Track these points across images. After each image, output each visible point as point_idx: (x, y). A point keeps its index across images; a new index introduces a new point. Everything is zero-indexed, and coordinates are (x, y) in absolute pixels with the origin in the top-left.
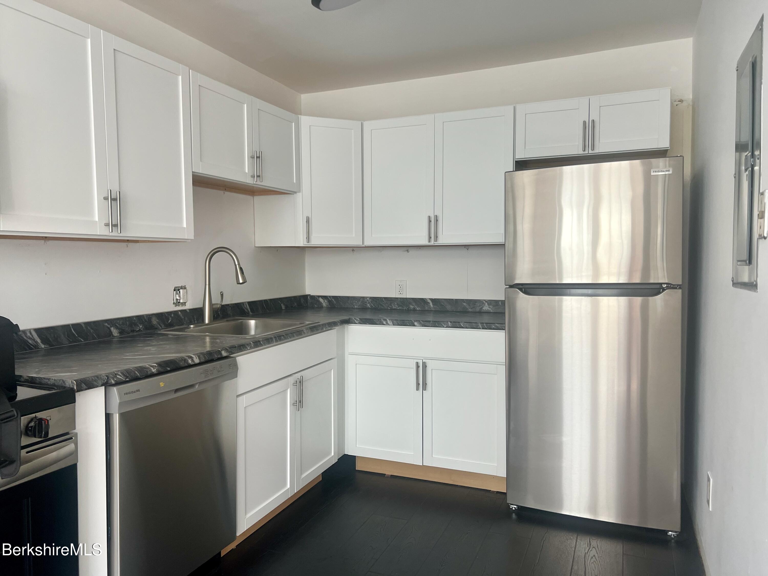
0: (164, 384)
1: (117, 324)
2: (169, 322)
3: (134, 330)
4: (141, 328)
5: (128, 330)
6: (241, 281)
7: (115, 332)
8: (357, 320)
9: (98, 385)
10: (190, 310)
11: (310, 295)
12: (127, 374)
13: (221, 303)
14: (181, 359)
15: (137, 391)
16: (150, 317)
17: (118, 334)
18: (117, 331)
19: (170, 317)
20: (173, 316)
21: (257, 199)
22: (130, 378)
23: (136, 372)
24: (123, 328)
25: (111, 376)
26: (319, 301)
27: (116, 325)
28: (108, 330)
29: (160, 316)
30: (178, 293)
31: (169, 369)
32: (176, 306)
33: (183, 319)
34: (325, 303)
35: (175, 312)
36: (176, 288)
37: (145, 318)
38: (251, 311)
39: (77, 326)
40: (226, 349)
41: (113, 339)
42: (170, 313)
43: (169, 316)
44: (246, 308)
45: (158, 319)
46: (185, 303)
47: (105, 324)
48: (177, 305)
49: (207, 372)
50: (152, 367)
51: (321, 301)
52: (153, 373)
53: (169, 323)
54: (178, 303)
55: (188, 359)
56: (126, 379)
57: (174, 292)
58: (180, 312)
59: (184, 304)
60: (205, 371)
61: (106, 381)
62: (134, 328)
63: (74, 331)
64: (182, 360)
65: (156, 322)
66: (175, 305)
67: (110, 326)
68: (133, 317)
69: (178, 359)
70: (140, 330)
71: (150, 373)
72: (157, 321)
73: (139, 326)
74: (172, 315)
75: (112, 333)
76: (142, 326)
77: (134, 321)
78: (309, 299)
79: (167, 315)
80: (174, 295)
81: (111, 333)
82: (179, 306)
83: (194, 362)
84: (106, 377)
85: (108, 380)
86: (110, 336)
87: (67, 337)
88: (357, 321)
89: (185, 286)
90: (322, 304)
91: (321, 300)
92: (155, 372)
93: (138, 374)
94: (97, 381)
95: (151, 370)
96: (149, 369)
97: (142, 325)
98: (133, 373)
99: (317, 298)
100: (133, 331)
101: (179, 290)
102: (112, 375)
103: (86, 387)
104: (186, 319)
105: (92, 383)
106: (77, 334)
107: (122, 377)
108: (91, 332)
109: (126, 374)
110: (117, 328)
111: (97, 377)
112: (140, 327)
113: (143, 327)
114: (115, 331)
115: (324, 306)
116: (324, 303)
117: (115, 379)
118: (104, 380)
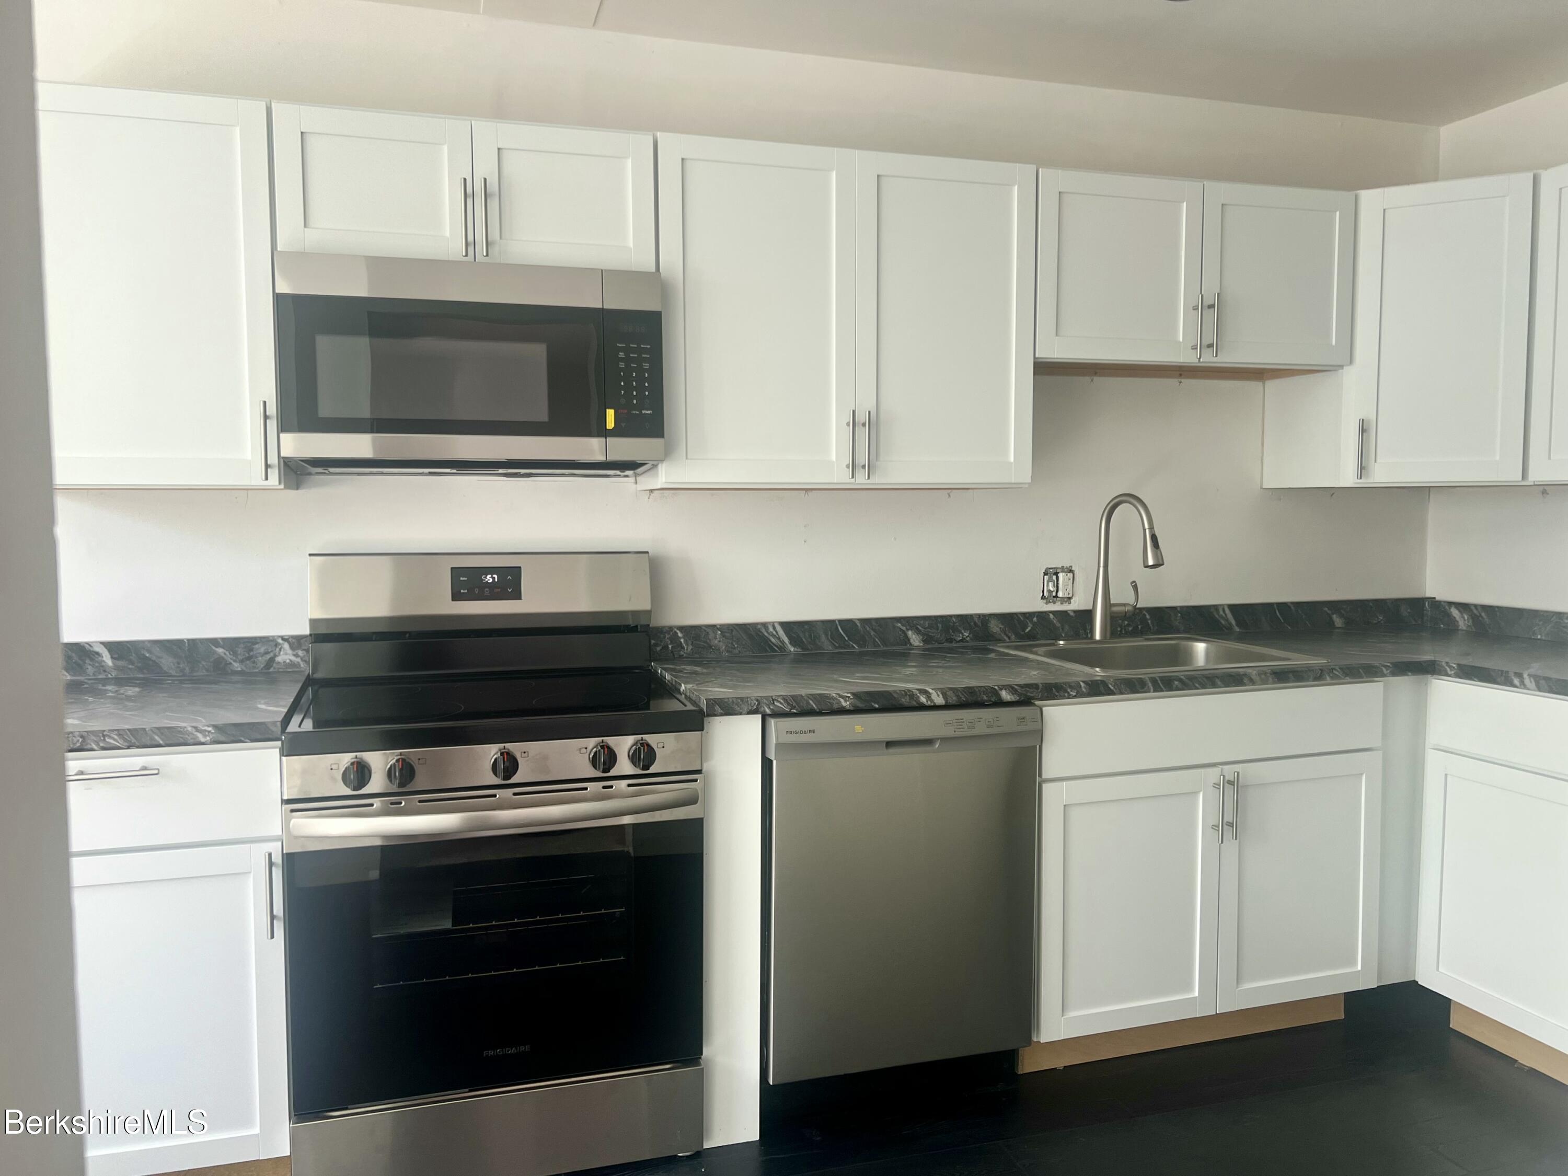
0: (862, 729)
1: (918, 626)
2: (1027, 630)
3: (951, 639)
4: (967, 637)
5: (941, 639)
6: (1151, 562)
7: (915, 640)
8: (1450, 667)
9: (741, 711)
10: (1075, 612)
11: (1434, 598)
12: (793, 702)
13: (1135, 604)
14: (903, 692)
15: (810, 731)
16: (985, 619)
17: (920, 642)
18: (919, 637)
19: (1029, 623)
20: (1036, 621)
21: (1272, 385)
22: (799, 710)
23: (811, 702)
24: (930, 634)
25: (765, 701)
26: (1449, 615)
27: (917, 628)
28: (903, 635)
29: (1009, 619)
30: (1052, 579)
31: (877, 706)
32: (1047, 603)
33: (1059, 627)
34: (1465, 620)
35: (1042, 615)
36: (1048, 570)
37: (976, 620)
38: (1237, 625)
39: (847, 624)
40: (1013, 688)
41: (911, 650)
42: (1028, 616)
43: (1028, 621)
44: (1221, 616)
45: (1002, 624)
46: (1070, 598)
47: (897, 625)
48: (1050, 602)
49: (960, 724)
50: (842, 698)
51: (1455, 615)
52: (844, 707)
53: (1027, 632)
54: (1052, 597)
55: (919, 694)
56: (791, 709)
57: (1045, 577)
58: (1053, 614)
59: (1065, 600)
60: (957, 721)
61: (755, 707)
62: (953, 636)
63: (842, 630)
64: (906, 694)
65: (998, 629)
66: (1045, 601)
67: (907, 628)
68: (951, 616)
69: (898, 691)
70: (963, 640)
71: (838, 707)
72: (1000, 628)
73: (962, 634)
74: (1035, 619)
75: (909, 640)
76: (970, 634)
77: (952, 624)
78: (1427, 607)
79: (1022, 618)
80: (1044, 583)
81: (907, 641)
82: (1054, 604)
83: (931, 702)
84: (755, 702)
85: (759, 707)
86: (906, 645)
87: (830, 638)
88: (1451, 670)
89: (1071, 567)
90: (1458, 622)
91: (1455, 612)
92: (848, 707)
93: (814, 706)
94: (741, 705)
95: (840, 702)
96: (836, 700)
97: (968, 632)
98: (805, 702)
99: (1444, 608)
100: (951, 641)
101: (1056, 574)
102: (766, 699)
103: (722, 711)
104: (1067, 627)
105: (731, 707)
106: (847, 637)
107: (783, 705)
108: (872, 634)
109: (791, 701)
110: (918, 632)
111: (742, 699)
112: (964, 636)
113: (971, 636)
114: (916, 638)
115: (1460, 628)
116: (1462, 621)
117: (772, 708)
118: (752, 705)
